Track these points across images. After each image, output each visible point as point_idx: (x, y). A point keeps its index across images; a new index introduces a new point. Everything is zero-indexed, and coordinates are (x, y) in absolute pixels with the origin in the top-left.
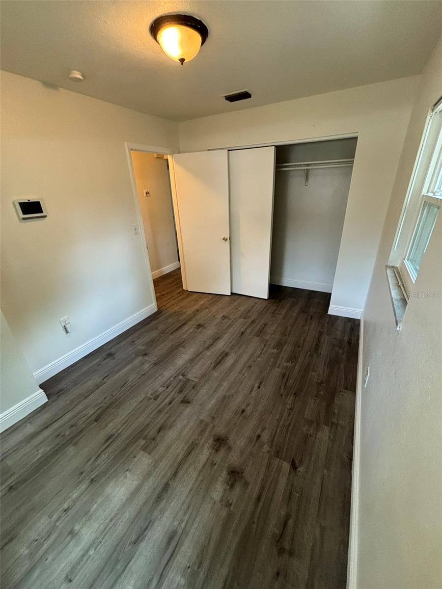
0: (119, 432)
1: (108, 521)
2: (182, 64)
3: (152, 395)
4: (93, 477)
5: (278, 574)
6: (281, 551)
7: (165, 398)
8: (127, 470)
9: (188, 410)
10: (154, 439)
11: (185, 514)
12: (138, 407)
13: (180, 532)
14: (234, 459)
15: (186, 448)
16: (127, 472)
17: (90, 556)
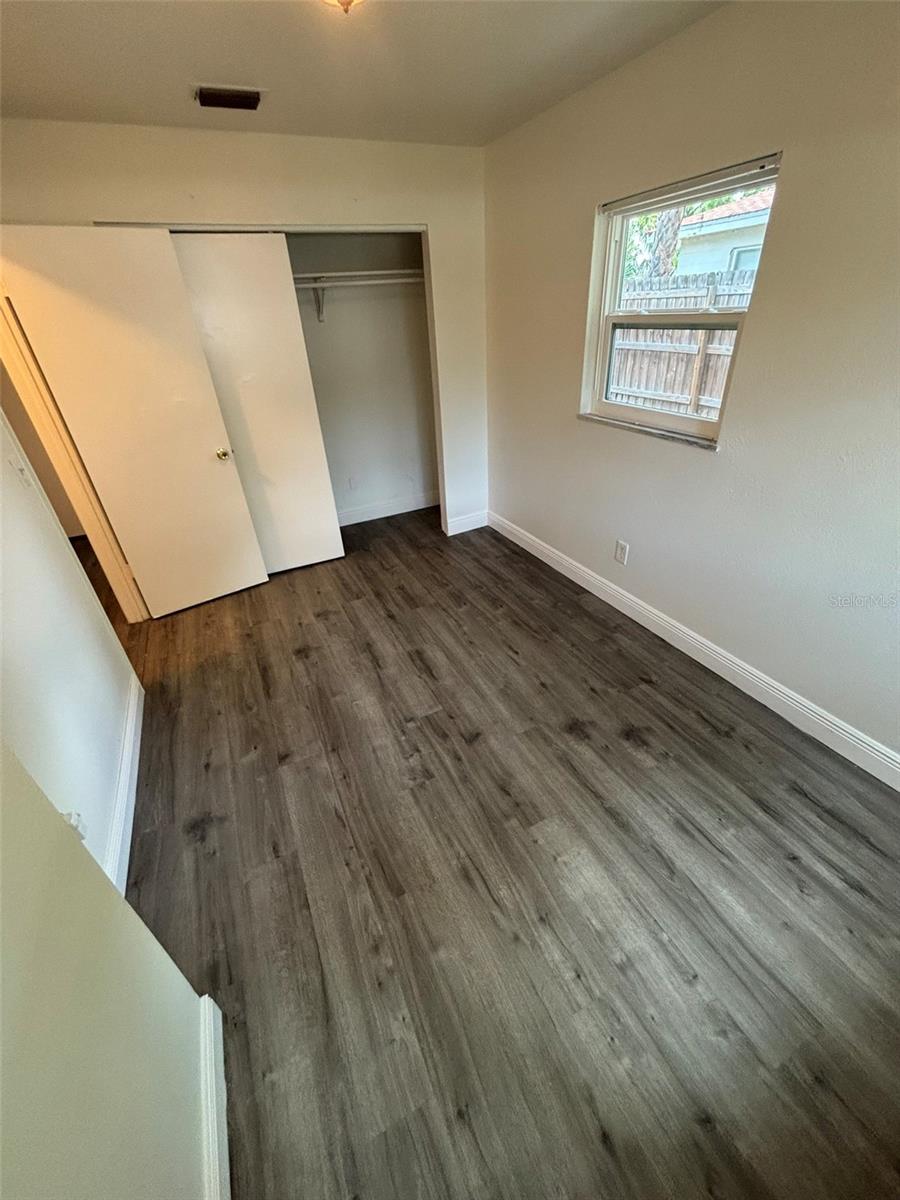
0: (462, 853)
1: (627, 905)
2: (346, 11)
3: (415, 779)
4: (535, 917)
5: (747, 747)
6: (727, 734)
7: (442, 763)
8: (555, 859)
9: (493, 742)
10: (518, 805)
11: (658, 802)
12: (426, 808)
13: (678, 815)
14: (610, 725)
15: (562, 769)
16: (559, 859)
17: (670, 941)
